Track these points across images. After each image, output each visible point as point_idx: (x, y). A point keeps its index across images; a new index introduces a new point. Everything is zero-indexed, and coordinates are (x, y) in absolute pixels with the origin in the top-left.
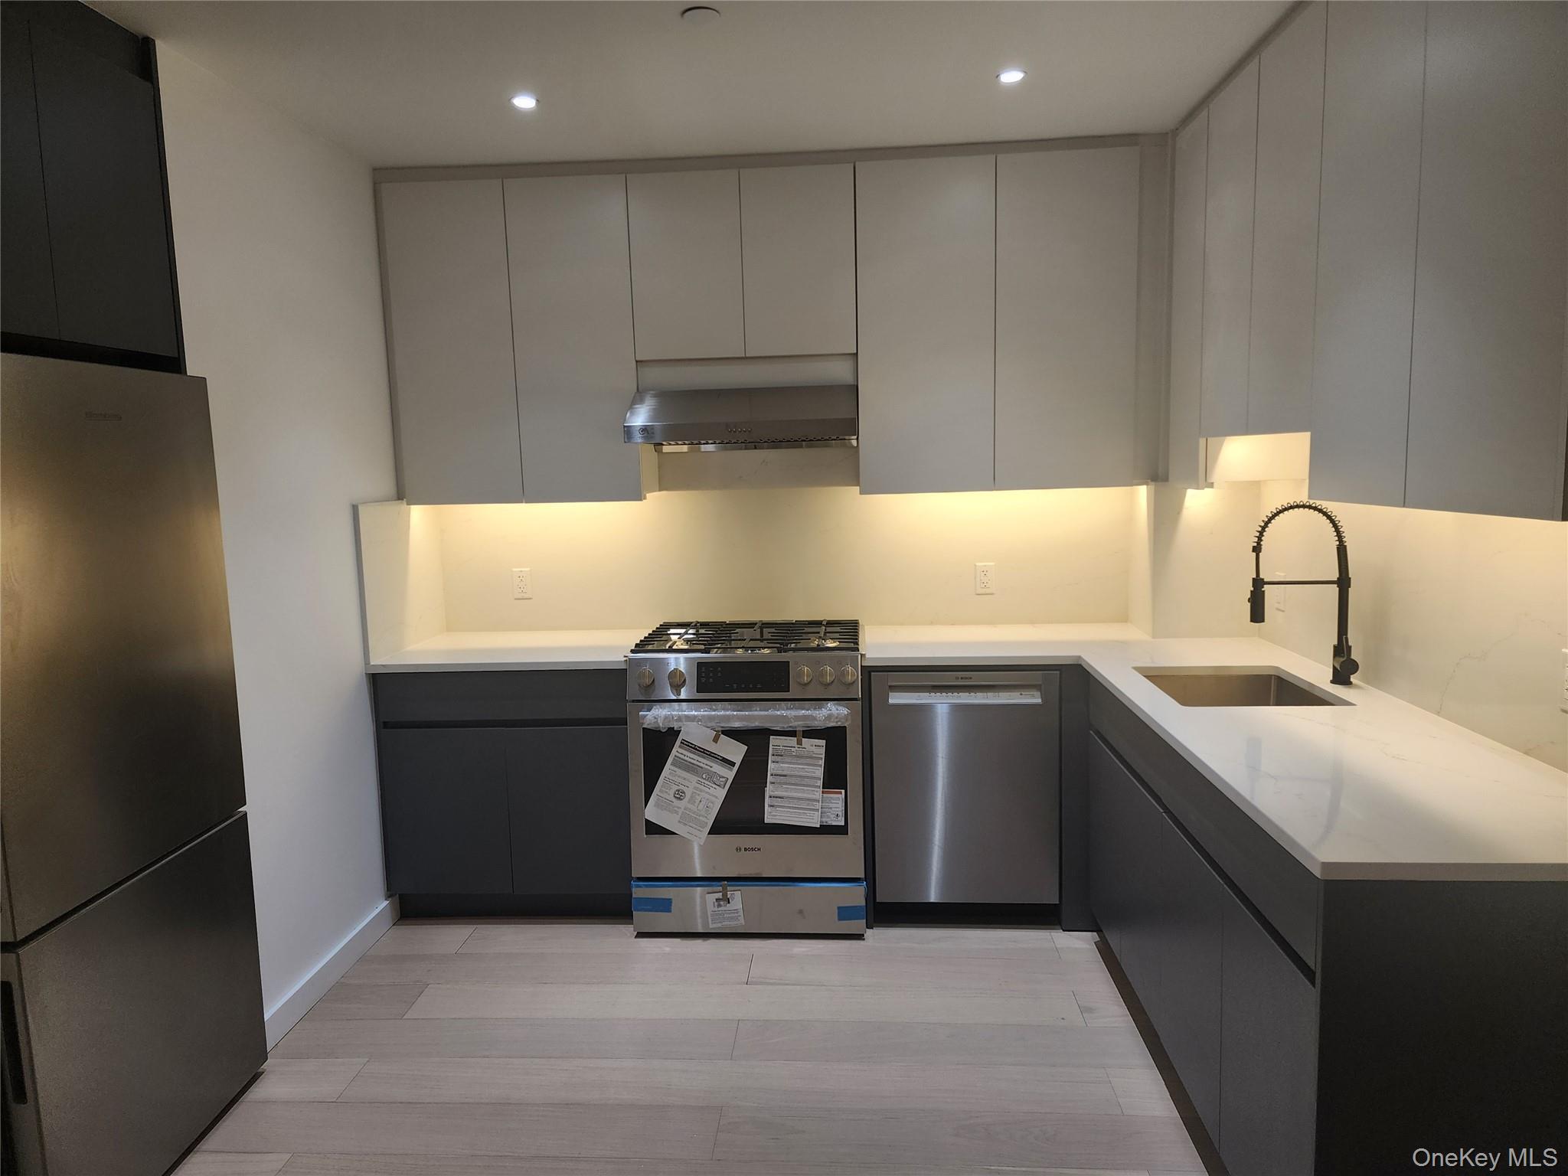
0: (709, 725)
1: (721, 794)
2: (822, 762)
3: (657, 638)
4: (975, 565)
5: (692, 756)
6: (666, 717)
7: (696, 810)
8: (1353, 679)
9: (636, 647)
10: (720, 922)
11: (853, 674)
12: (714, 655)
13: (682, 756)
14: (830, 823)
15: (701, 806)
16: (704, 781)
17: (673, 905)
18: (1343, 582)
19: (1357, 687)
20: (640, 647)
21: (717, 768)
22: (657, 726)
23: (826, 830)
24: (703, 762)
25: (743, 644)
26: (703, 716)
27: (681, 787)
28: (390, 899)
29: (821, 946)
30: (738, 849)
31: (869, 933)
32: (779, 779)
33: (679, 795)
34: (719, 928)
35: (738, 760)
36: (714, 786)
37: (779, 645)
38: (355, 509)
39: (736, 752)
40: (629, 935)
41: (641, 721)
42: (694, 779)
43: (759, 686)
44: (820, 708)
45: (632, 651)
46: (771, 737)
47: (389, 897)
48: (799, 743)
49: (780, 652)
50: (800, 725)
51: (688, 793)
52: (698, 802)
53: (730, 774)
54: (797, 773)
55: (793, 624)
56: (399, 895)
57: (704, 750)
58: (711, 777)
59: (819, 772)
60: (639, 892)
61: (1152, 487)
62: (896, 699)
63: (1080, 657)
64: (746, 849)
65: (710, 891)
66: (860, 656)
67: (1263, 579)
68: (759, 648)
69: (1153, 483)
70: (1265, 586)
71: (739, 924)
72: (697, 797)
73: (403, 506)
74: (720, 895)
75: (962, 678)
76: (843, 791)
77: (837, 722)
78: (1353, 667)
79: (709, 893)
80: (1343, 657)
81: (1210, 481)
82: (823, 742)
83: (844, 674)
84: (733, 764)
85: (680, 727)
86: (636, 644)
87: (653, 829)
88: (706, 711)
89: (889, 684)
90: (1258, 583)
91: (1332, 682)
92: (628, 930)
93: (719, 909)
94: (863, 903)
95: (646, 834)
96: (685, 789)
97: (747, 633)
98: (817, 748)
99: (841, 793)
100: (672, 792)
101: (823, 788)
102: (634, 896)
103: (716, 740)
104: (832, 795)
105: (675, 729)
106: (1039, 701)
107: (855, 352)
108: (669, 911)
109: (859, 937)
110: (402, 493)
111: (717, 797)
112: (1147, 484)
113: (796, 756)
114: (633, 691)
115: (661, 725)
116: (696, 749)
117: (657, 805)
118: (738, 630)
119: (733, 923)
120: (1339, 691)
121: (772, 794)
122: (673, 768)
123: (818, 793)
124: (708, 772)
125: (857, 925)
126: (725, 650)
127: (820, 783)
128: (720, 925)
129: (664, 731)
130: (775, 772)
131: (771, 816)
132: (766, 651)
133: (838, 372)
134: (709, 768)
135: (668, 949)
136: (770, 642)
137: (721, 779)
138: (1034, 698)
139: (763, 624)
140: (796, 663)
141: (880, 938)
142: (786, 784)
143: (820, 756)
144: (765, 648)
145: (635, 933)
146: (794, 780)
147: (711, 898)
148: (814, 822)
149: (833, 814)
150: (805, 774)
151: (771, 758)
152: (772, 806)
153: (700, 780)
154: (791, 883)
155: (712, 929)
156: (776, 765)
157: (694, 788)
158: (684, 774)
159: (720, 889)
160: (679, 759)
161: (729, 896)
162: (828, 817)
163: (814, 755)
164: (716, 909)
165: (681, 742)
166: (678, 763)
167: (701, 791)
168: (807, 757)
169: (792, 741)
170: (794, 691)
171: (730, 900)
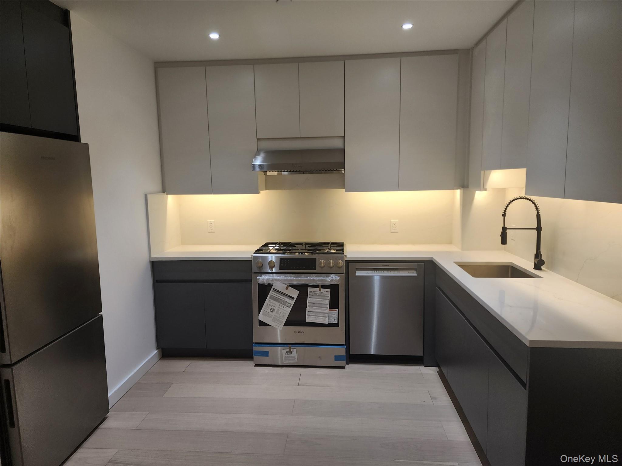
0: (284, 282)
1: (289, 310)
2: (329, 298)
3: (264, 248)
4: (391, 221)
5: (277, 295)
6: (267, 279)
7: (279, 316)
8: (542, 267)
9: (256, 252)
10: (288, 361)
11: (342, 263)
12: (286, 255)
13: (274, 295)
14: (332, 322)
15: (281, 315)
16: (282, 305)
17: (269, 353)
18: (539, 229)
19: (544, 271)
20: (257, 252)
21: (287, 300)
22: (263, 283)
23: (330, 325)
24: (282, 297)
25: (298, 251)
26: (282, 279)
27: (273, 307)
28: (158, 350)
29: (328, 371)
30: (295, 332)
31: (347, 366)
32: (311, 305)
33: (272, 310)
34: (287, 363)
35: (295, 296)
36: (286, 307)
37: (312, 252)
38: (146, 196)
39: (295, 294)
40: (252, 365)
41: (257, 281)
42: (278, 304)
43: (304, 267)
44: (328, 277)
45: (254, 253)
46: (309, 288)
47: (158, 349)
48: (320, 290)
49: (312, 254)
50: (320, 283)
51: (276, 309)
52: (279, 313)
53: (292, 302)
54: (319, 302)
55: (318, 243)
56: (162, 348)
57: (282, 292)
58: (285, 303)
59: (328, 302)
60: (256, 348)
61: (462, 190)
62: (358, 273)
63: (432, 258)
64: (298, 332)
66: (344, 256)
67: (506, 227)
68: (304, 253)
69: (462, 189)
70: (507, 230)
71: (295, 361)
72: (279, 311)
73: (165, 195)
74: (288, 350)
75: (385, 265)
77: (335, 282)
78: (542, 263)
79: (283, 349)
80: (538, 259)
81: (485, 188)
82: (329, 290)
83: (338, 263)
84: (293, 298)
85: (273, 283)
86: (256, 251)
87: (262, 323)
88: (283, 277)
89: (356, 267)
90: (504, 229)
91: (534, 269)
92: (251, 364)
93: (288, 356)
94: (344, 354)
95: (259, 325)
97: (300, 247)
98: (327, 292)
99: (336, 310)
100: (269, 309)
101: (329, 308)
102: (254, 350)
103: (287, 289)
104: (333, 311)
105: (271, 284)
106: (416, 275)
107: (344, 135)
108: (268, 356)
109: (343, 368)
110: (165, 190)
111: (287, 311)
112: (460, 189)
113: (318, 296)
114: (254, 269)
115: (265, 282)
116: (279, 292)
117: (263, 314)
118: (296, 245)
119: (293, 361)
120: (536, 272)
121: (309, 310)
122: (269, 299)
123: (327, 311)
124: (284, 301)
125: (342, 363)
126: (291, 253)
127: (328, 306)
128: (288, 362)
129: (266, 285)
130: (309, 302)
131: (308, 319)
132: (307, 254)
133: (337, 144)
134: (284, 300)
135: (267, 371)
136: (308, 250)
137: (289, 304)
138: (414, 274)
139: (306, 243)
140: (319, 259)
141: (352, 368)
142: (315, 306)
143: (328, 296)
144: (307, 252)
145: (254, 365)
146: (317, 305)
147: (284, 351)
148: (326, 321)
149: (333, 319)
150: (322, 303)
151: (308, 296)
152: (309, 315)
153: (281, 304)
154: (316, 346)
155: (285, 363)
156: (311, 299)
157: (278, 308)
158: (274, 302)
159: (288, 348)
160: (272, 296)
161: (291, 351)
162: (331, 320)
163: (326, 295)
164: (286, 355)
165: (273, 289)
166: (272, 298)
167: (281, 309)
168: (322, 296)
169: (317, 289)
170: (318, 270)
171: (292, 352)
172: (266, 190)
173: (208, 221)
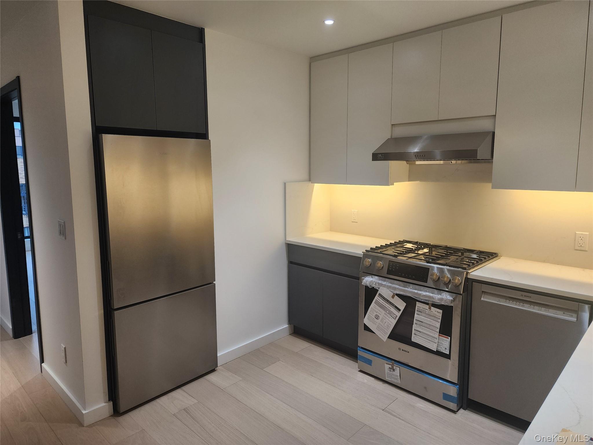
0: (390, 290)
1: (394, 322)
2: (440, 321)
5: (383, 301)
6: (371, 282)
7: (383, 326)
10: (391, 379)
13: (379, 301)
14: (442, 351)
15: (385, 325)
16: (388, 315)
17: (372, 363)
21: (393, 310)
23: (439, 353)
24: (387, 305)
26: (387, 285)
27: (378, 314)
29: (431, 408)
30: (400, 349)
31: (461, 411)
32: (418, 323)
33: (377, 317)
34: (390, 380)
35: (402, 308)
36: (391, 317)
38: (285, 184)
39: (402, 305)
40: (357, 369)
42: (383, 312)
43: (414, 277)
44: (439, 294)
46: (416, 302)
47: (289, 325)
48: (430, 308)
50: (431, 301)
51: (381, 317)
52: (384, 322)
53: (399, 314)
54: (428, 322)
56: (294, 325)
57: (388, 300)
58: (390, 313)
59: (438, 325)
60: (360, 353)
62: (485, 299)
64: (403, 350)
65: (387, 363)
66: (466, 273)
71: (398, 382)
72: (384, 320)
73: (310, 184)
74: (391, 366)
75: (525, 296)
76: (449, 338)
77: (448, 303)
82: (441, 311)
83: (456, 280)
84: (400, 310)
85: (379, 288)
87: (366, 328)
89: (482, 290)
92: (356, 366)
93: (390, 372)
94: (456, 396)
95: (364, 329)
96: (379, 315)
98: (438, 313)
99: (448, 338)
100: (374, 315)
101: (439, 333)
102: (358, 353)
103: (393, 297)
104: (444, 338)
105: (377, 288)
106: (575, 320)
107: (495, 114)
108: (371, 365)
109: (454, 411)
111: (392, 323)
113: (427, 314)
114: (362, 268)
115: (368, 285)
116: (384, 299)
117: (368, 319)
119: (396, 381)
121: (416, 329)
122: (374, 304)
123: (437, 335)
124: (389, 311)
125: (453, 406)
127: (438, 330)
129: (370, 288)
130: (417, 319)
131: (414, 339)
133: (485, 125)
134: (390, 309)
135: (366, 381)
137: (394, 316)
138: (572, 318)
141: (465, 417)
142: (423, 326)
143: (439, 317)
145: (359, 369)
146: (426, 325)
147: (387, 366)
148: (434, 348)
149: (444, 347)
150: (431, 324)
151: (416, 312)
152: (415, 334)
153: (386, 313)
154: (422, 373)
155: (387, 379)
156: (418, 316)
157: (383, 316)
158: (379, 308)
159: (391, 364)
160: (378, 302)
161: (394, 368)
162: (441, 348)
163: (436, 316)
164: (389, 372)
165: (379, 294)
166: (377, 303)
167: (386, 318)
168: (433, 316)
169: (427, 307)
170: (430, 283)
171: (395, 370)
172: (409, 181)
173: (352, 210)
